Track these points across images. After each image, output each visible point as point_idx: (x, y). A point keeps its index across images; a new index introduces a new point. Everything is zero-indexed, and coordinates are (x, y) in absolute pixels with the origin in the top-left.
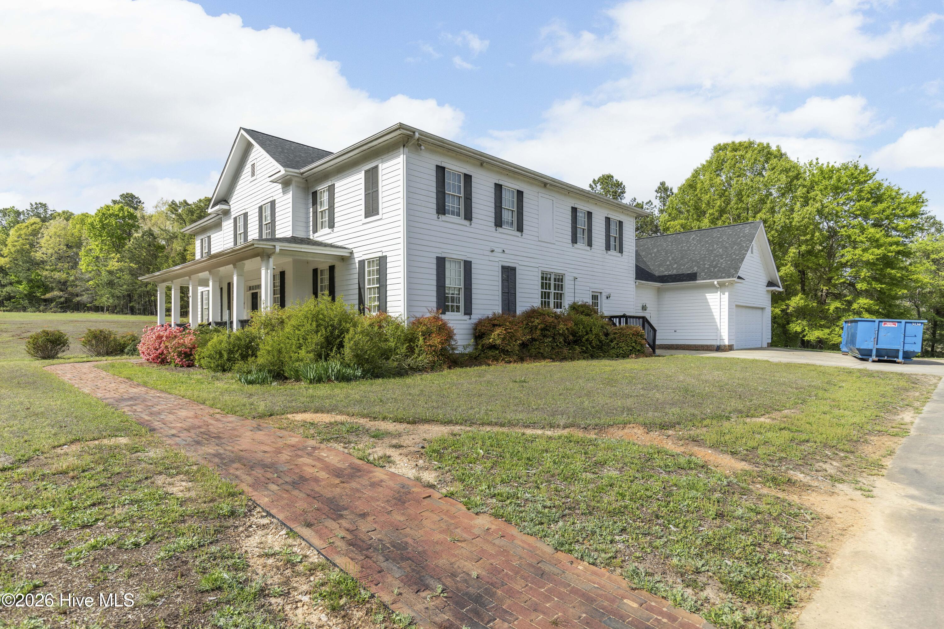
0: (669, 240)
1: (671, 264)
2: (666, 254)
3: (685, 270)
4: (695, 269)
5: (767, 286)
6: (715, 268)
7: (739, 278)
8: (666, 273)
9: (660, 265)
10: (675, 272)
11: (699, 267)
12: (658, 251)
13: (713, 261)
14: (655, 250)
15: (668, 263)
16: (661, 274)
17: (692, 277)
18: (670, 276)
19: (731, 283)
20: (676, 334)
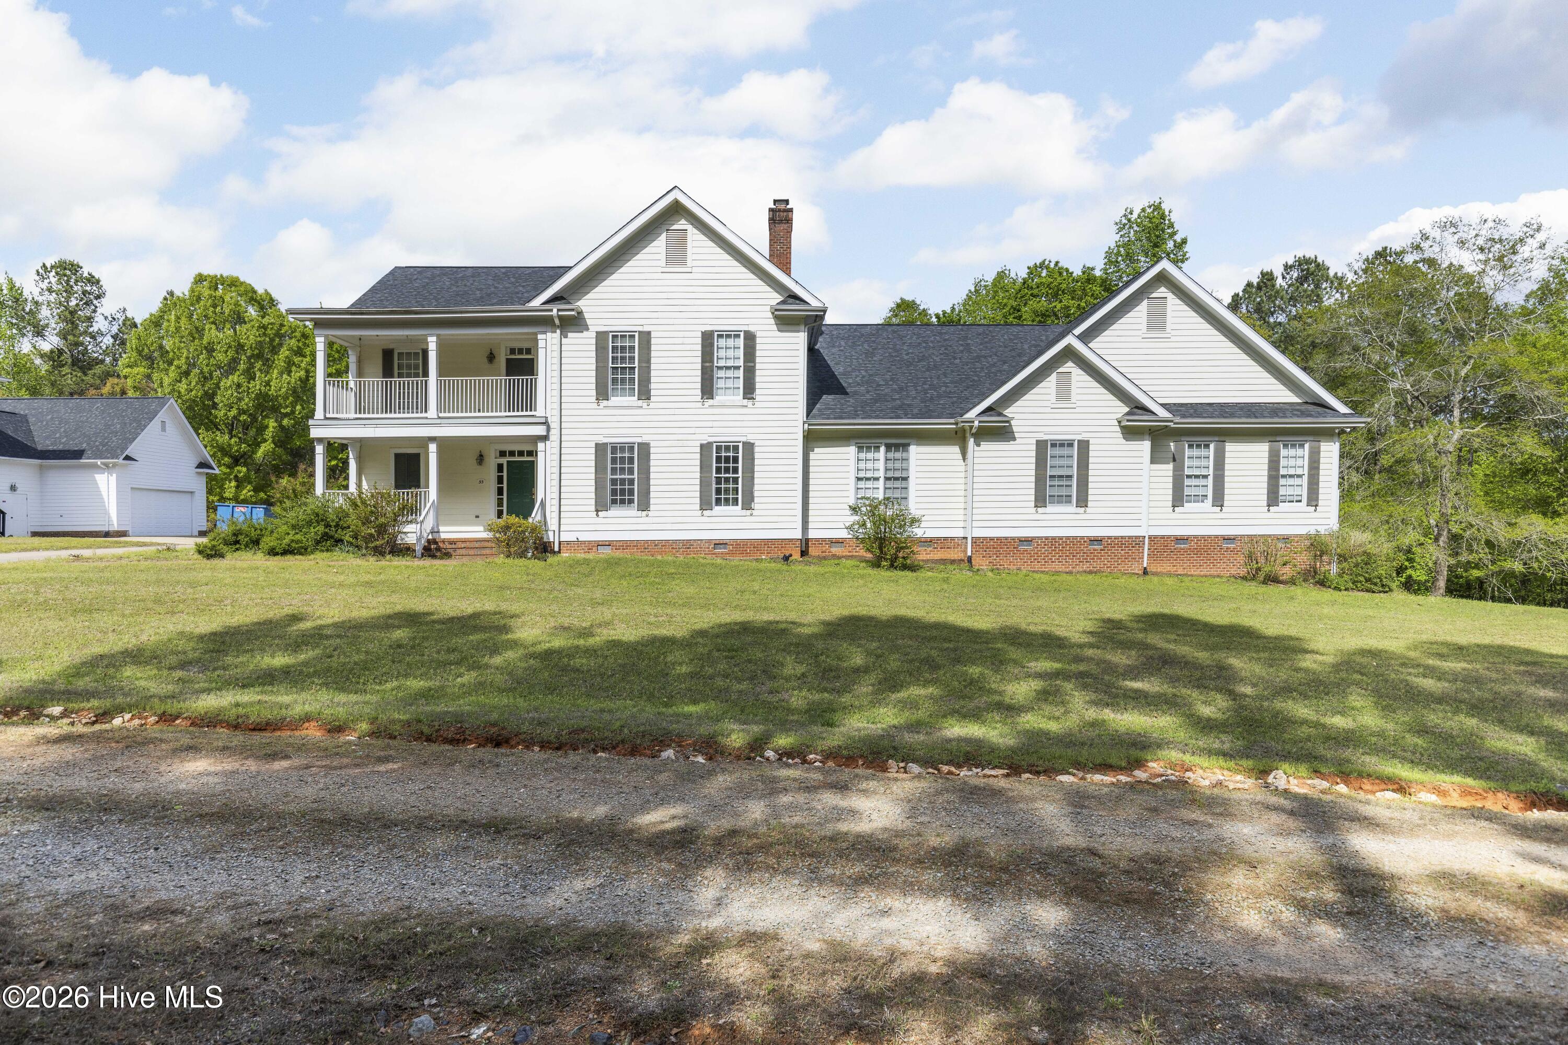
0: (71, 405)
1: (59, 438)
2: (60, 424)
3: (73, 446)
4: (84, 445)
5: (197, 468)
6: (104, 446)
7: (128, 458)
8: (51, 448)
9: (47, 438)
10: (61, 447)
11: (88, 444)
12: (52, 419)
13: (106, 438)
14: (49, 417)
15: (58, 435)
16: (44, 448)
17: (77, 454)
18: (54, 451)
19: (115, 465)
20: (61, 519)
